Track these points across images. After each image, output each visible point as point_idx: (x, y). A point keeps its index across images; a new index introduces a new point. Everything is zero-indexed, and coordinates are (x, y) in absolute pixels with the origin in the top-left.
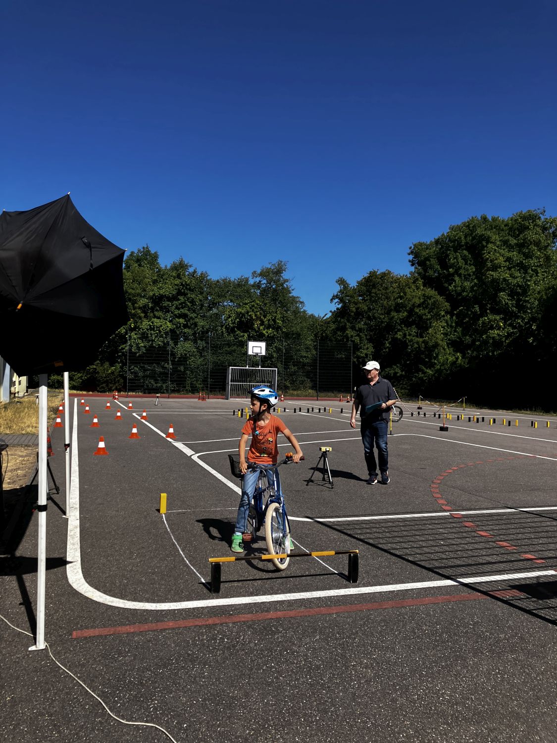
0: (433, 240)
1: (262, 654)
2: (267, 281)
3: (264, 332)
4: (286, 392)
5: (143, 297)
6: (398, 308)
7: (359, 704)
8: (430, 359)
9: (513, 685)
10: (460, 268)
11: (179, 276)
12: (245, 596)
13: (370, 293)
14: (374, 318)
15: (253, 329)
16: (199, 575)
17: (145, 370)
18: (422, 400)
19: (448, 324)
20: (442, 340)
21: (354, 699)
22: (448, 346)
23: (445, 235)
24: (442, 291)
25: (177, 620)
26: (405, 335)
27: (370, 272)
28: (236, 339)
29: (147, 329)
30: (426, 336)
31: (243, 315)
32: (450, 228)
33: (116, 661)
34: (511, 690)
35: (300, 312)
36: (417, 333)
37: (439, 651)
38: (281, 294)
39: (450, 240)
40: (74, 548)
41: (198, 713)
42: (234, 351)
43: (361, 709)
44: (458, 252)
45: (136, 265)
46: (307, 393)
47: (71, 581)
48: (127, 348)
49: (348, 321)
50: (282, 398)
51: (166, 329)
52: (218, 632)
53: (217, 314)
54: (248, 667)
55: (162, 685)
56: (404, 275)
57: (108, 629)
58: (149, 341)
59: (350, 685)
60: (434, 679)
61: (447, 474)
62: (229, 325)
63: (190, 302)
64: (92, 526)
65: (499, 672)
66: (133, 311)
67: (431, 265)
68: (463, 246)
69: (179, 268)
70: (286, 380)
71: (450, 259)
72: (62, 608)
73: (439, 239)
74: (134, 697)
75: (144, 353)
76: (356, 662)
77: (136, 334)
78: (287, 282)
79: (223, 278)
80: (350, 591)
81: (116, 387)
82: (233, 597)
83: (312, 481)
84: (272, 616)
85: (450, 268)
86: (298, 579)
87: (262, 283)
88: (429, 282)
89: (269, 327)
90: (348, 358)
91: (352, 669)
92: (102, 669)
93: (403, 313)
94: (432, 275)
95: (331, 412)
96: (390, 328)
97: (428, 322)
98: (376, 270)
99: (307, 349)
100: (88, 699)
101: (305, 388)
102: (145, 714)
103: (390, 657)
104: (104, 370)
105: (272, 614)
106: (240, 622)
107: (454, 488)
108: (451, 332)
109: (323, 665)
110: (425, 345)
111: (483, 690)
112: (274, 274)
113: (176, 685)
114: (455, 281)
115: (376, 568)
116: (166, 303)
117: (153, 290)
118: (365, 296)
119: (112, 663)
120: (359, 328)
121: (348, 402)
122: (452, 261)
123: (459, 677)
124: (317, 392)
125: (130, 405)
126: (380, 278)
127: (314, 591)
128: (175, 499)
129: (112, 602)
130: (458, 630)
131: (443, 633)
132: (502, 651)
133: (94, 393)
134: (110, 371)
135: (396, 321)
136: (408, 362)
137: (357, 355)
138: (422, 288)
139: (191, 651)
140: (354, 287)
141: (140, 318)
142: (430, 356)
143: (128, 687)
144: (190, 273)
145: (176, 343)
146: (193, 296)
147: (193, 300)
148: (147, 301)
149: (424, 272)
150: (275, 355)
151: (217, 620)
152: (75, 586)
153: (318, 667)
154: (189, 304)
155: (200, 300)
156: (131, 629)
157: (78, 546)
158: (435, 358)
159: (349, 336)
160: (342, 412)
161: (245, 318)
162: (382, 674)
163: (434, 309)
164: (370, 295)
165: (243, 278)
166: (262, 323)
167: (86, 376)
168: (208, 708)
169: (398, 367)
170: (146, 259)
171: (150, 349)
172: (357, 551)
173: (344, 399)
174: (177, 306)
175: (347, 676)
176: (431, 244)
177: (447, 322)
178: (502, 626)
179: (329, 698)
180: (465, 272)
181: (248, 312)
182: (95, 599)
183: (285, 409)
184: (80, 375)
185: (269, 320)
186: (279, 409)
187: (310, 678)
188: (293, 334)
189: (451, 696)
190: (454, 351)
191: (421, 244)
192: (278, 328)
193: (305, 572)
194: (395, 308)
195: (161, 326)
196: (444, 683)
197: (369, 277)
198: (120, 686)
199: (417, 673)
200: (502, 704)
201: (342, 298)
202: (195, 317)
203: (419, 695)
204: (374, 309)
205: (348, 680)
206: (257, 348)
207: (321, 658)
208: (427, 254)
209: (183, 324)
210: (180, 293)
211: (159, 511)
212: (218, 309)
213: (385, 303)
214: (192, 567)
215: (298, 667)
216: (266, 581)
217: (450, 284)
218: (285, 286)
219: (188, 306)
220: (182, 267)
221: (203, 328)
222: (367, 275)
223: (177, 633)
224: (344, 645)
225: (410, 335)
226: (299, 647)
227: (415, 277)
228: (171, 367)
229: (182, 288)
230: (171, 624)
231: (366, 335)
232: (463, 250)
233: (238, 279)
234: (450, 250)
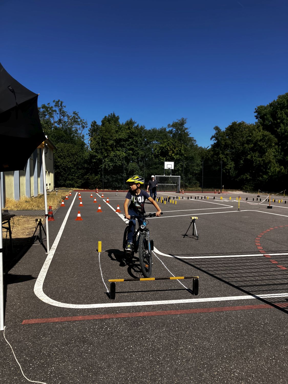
0: (269, 104)
1: (127, 339)
2: (176, 129)
3: (175, 157)
4: (186, 189)
5: (111, 140)
6: (248, 142)
7: (177, 376)
8: (266, 170)
9: (282, 368)
10: (284, 119)
11: (129, 128)
12: (129, 302)
13: (233, 134)
14: (235, 148)
15: (168, 155)
16: (107, 288)
17: (113, 178)
18: (260, 192)
19: (276, 151)
20: (273, 159)
21: (176, 373)
22: (276, 162)
23: (276, 101)
24: (273, 132)
25: (85, 315)
26: (252, 157)
27: (233, 123)
28: (159, 161)
29: (113, 157)
30: (264, 157)
31: (163, 148)
32: (278, 97)
33: (40, 340)
34: (280, 371)
35: (194, 146)
36: (259, 155)
37: (238, 341)
38: (183, 136)
39: (278, 104)
40: (44, 270)
41: (75, 377)
42: (158, 167)
43: (178, 380)
44: (283, 110)
45: (108, 123)
46: (197, 189)
47: (34, 290)
48: (104, 166)
49: (221, 150)
50: (183, 191)
51: (123, 156)
52: (106, 324)
53: (149, 148)
54: (116, 347)
55: (61, 357)
56: (252, 124)
57: (43, 319)
58: (115, 162)
59: (175, 363)
60: (231, 361)
61: (266, 232)
62: (155, 153)
63: (135, 142)
64: (59, 259)
65: (274, 358)
66: (106, 147)
67: (267, 118)
68: (286, 107)
69: (130, 123)
70: (186, 182)
71: (278, 114)
72: (24, 306)
73: (272, 103)
74: (42, 364)
75: (112, 169)
76: (183, 347)
77: (108, 159)
78: (187, 129)
79: (153, 128)
80: (192, 301)
81: (99, 187)
82: (122, 302)
83: (187, 235)
84: (141, 315)
85: (278, 120)
86: (163, 292)
87: (173, 130)
88: (266, 128)
89: (176, 154)
90: (220, 170)
91: (180, 352)
92: (30, 345)
93: (251, 145)
94: (268, 124)
95: (208, 199)
96: (244, 153)
97: (265, 149)
98: (236, 122)
99: (198, 165)
100: (15, 364)
101: (196, 186)
102: (44, 376)
103: (205, 345)
104: (92, 178)
105: (141, 314)
106: (120, 318)
107: (269, 240)
108: (278, 155)
109: (162, 348)
110: (264, 162)
111: (261, 370)
112: (180, 125)
113: (69, 357)
114: (281, 127)
115: (212, 286)
116: (123, 143)
117: (116, 136)
118: (230, 136)
119: (37, 341)
120: (226, 153)
121: (219, 193)
122: (279, 115)
123: (248, 360)
124: (202, 188)
125: (103, 195)
126: (238, 126)
127: (171, 300)
128: (109, 244)
129: (52, 303)
130: (254, 328)
131: (243, 329)
132: (279, 344)
133: (87, 190)
134: (95, 178)
135: (247, 149)
136: (254, 172)
137: (225, 168)
138: (262, 131)
139: (86, 335)
140: (224, 131)
141: (110, 151)
142: (266, 168)
143: (41, 357)
144: (135, 126)
145: (128, 164)
146: (137, 139)
147: (137, 140)
148: (113, 142)
149: (263, 122)
150: (180, 169)
151: (107, 316)
152: (36, 293)
153: (159, 349)
154: (134, 143)
155: (140, 141)
156: (56, 320)
157: (47, 270)
158: (269, 169)
159: (221, 158)
160: (214, 198)
161: (164, 150)
162: (198, 356)
163: (268, 142)
164: (232, 135)
165: (163, 128)
166: (173, 152)
167: (83, 181)
168: (83, 374)
169: (248, 174)
170: (113, 120)
171: (115, 167)
172: (198, 277)
173: (217, 192)
174: (128, 144)
175: (175, 356)
176: (267, 106)
177: (276, 149)
178: (282, 327)
179: (159, 371)
180: (286, 121)
181: (166, 146)
182: (43, 301)
183: (183, 197)
184: (80, 181)
185: (177, 151)
186: (180, 197)
187: (152, 357)
188: (190, 158)
189: (239, 373)
190: (279, 165)
191: (262, 106)
192: (182, 155)
193: (169, 288)
194: (247, 142)
195: (120, 155)
196: (236, 364)
197: (232, 125)
198: (36, 357)
199: (221, 356)
200: (272, 381)
201: (217, 137)
202: (138, 150)
203: (218, 372)
204: (235, 143)
205: (175, 359)
206: (169, 165)
207: (163, 343)
208: (265, 112)
209: (131, 153)
210: (129, 137)
211: (97, 250)
212: (150, 145)
213: (241, 139)
214: (104, 283)
215: (146, 349)
216: (144, 292)
217: (278, 129)
218: (186, 131)
219: (134, 144)
220: (131, 123)
221: (142, 156)
222: (231, 124)
223: (81, 324)
224: (179, 335)
225: (255, 157)
226: (151, 335)
227: (258, 125)
228: (126, 176)
229: (131, 135)
230: (80, 318)
231: (230, 157)
232: (285, 109)
233: (161, 129)
234: (278, 109)
